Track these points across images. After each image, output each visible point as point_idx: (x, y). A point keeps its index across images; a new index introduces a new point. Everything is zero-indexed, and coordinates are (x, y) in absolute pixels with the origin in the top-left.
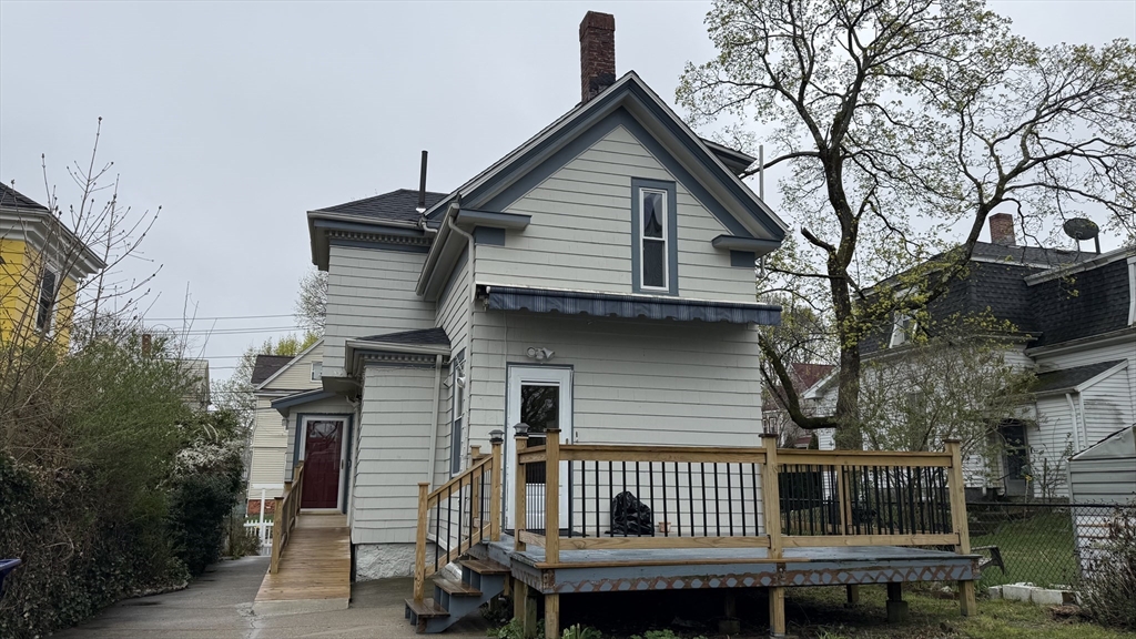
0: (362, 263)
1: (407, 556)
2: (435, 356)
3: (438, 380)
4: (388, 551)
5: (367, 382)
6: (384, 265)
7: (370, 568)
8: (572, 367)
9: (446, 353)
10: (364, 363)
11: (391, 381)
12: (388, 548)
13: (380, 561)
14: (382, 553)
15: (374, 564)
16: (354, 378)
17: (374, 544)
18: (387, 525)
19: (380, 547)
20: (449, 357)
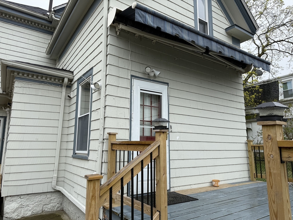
0: (14, 33)
1: (40, 201)
2: (63, 79)
3: (64, 93)
4: (28, 199)
5: (16, 90)
6: (27, 36)
7: (14, 212)
8: (167, 84)
9: (71, 77)
10: (14, 78)
11: (33, 91)
12: (28, 197)
13: (22, 206)
14: (24, 201)
15: (17, 209)
16: (7, 94)
17: (18, 195)
18: (27, 182)
19: (22, 197)
20: (72, 80)
